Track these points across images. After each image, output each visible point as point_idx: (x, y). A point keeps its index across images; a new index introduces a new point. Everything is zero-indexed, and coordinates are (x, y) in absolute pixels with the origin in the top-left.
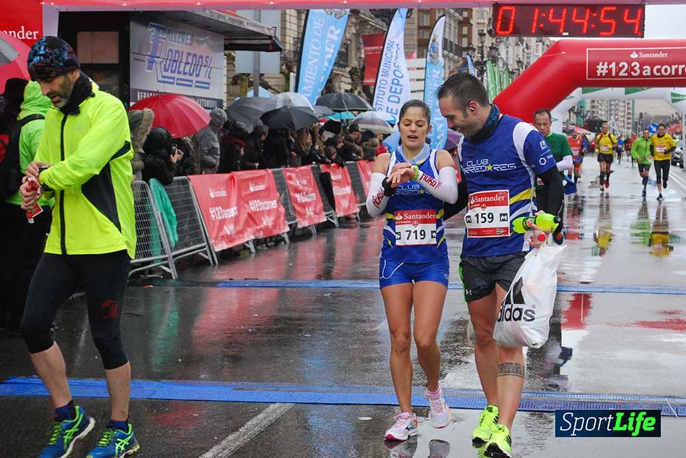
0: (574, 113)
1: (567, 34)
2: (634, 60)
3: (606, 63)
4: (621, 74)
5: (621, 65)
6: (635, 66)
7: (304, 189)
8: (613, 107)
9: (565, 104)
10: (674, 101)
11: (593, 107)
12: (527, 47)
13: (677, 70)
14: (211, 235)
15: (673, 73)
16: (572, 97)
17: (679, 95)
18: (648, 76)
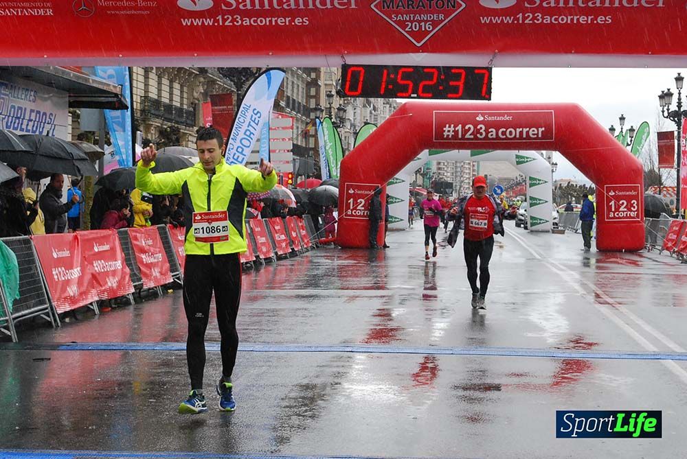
0: (421, 175)
1: (416, 95)
2: (480, 122)
3: (452, 125)
4: (467, 136)
5: (467, 127)
6: (481, 128)
7: (149, 250)
8: (459, 169)
9: (412, 165)
10: (518, 163)
11: (439, 169)
12: (375, 109)
13: (521, 133)
14: (54, 296)
15: (518, 136)
16: (419, 159)
17: (523, 157)
18: (493, 139)
